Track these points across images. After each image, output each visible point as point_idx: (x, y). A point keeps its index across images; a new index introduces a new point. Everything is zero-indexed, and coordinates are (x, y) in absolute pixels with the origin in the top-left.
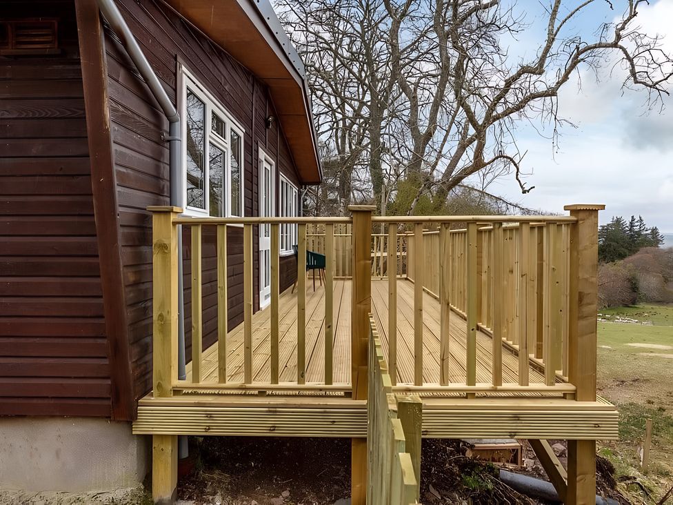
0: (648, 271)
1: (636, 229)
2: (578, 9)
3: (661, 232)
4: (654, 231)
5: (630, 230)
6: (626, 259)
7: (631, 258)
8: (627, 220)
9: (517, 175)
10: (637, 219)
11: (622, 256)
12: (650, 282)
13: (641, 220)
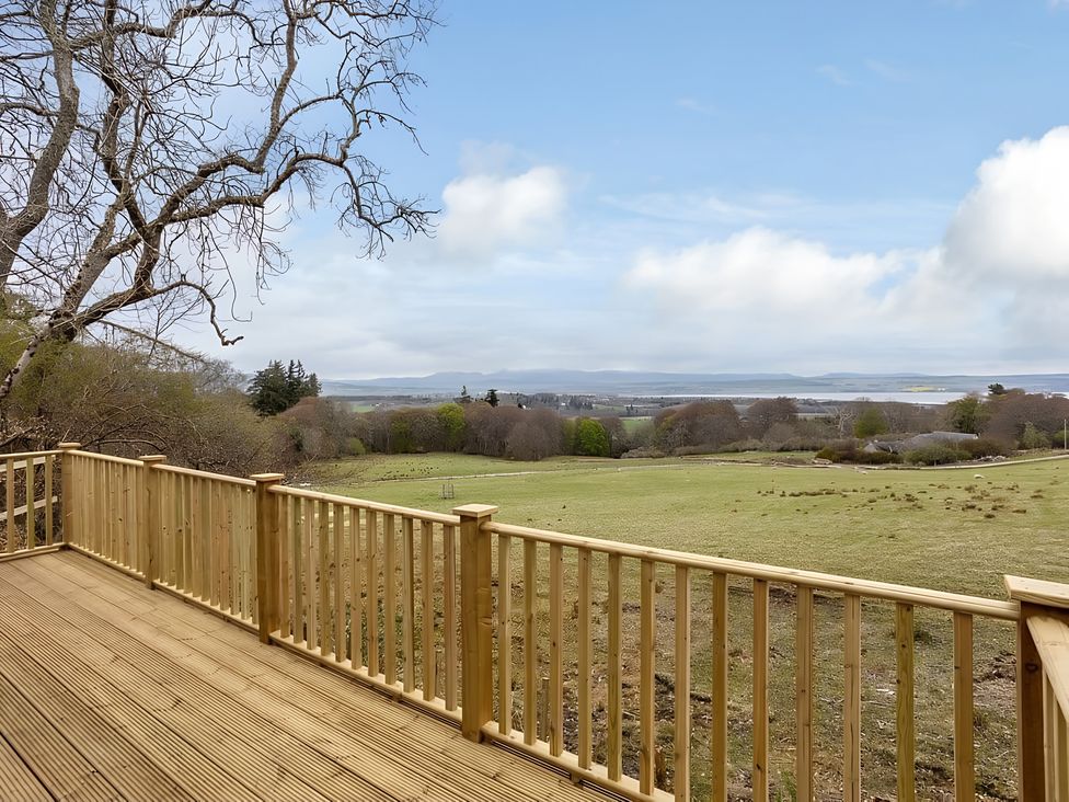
0: (310, 426)
1: (296, 375)
2: (314, 102)
3: (319, 378)
4: (313, 377)
5: (289, 376)
6: (288, 411)
7: (292, 410)
8: (286, 366)
9: (212, 316)
10: (296, 364)
11: (282, 408)
12: (313, 438)
13: (300, 365)
